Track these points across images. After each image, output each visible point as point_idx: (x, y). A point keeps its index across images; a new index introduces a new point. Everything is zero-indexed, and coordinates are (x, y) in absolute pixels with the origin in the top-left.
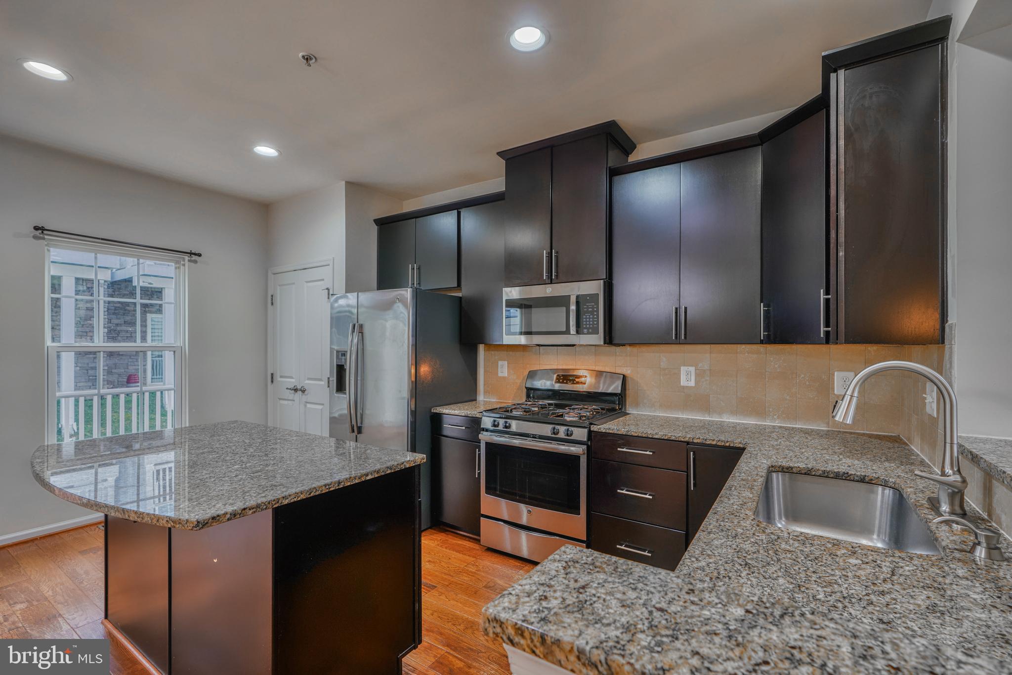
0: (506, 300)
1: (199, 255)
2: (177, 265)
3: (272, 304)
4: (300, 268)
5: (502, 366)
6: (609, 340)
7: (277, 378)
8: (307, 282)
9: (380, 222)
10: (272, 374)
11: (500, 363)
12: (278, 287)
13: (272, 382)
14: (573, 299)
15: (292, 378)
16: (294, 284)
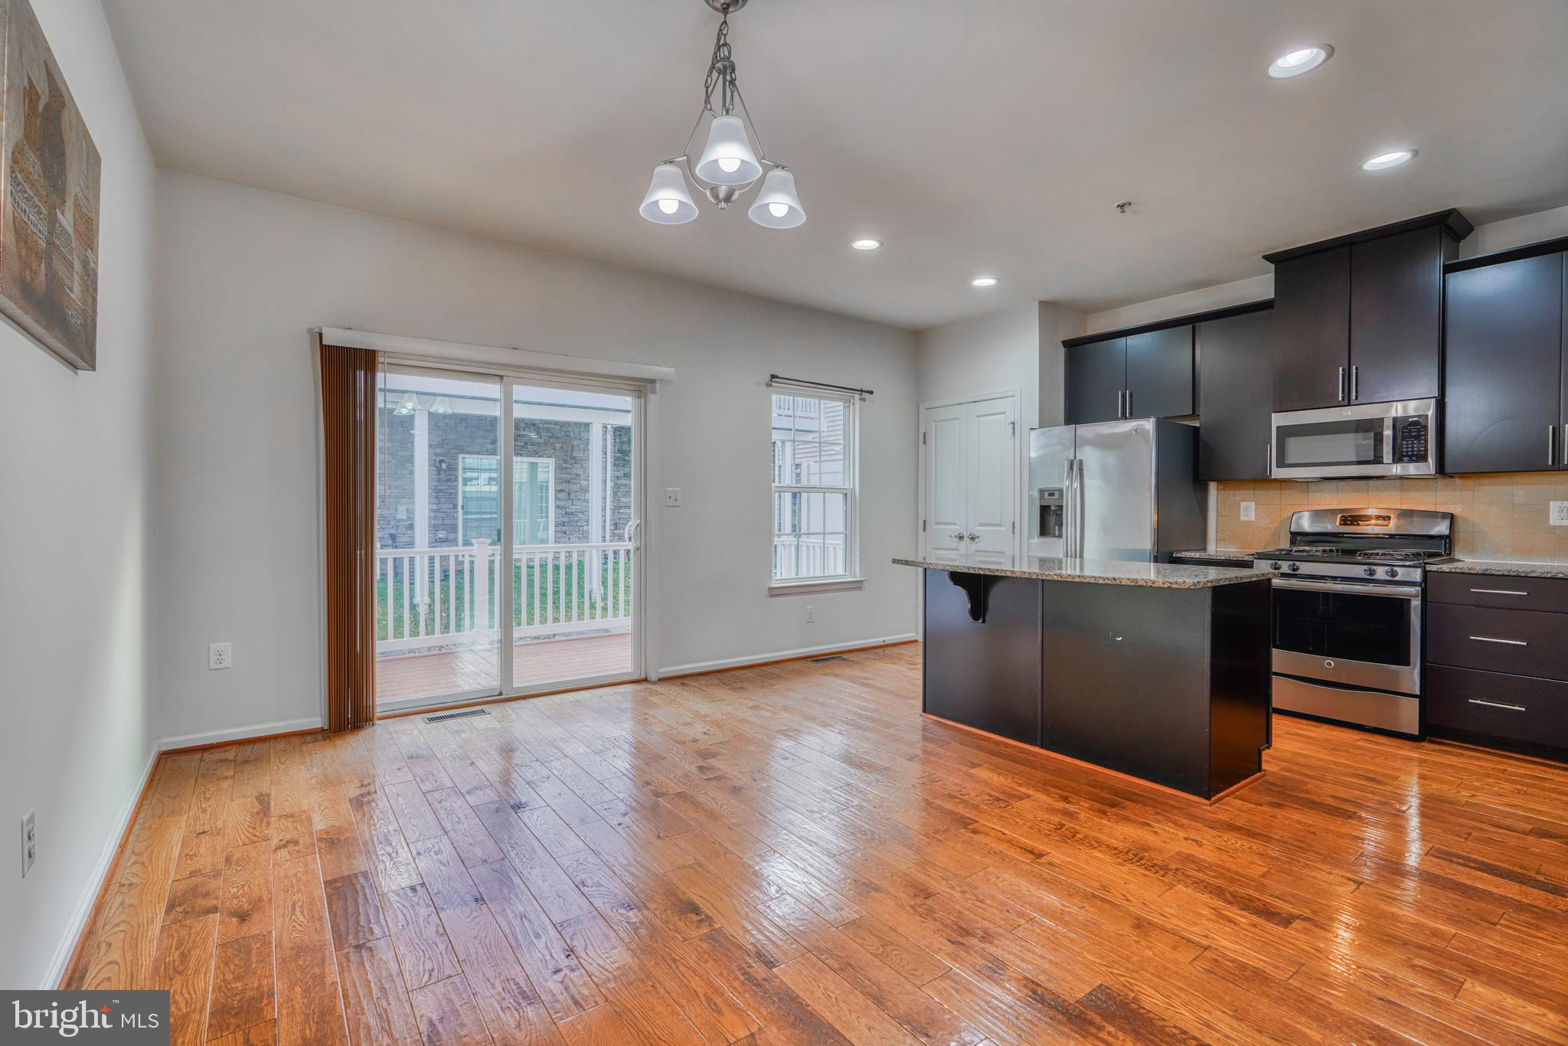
0: (1278, 427)
1: (871, 393)
2: (847, 404)
3: (925, 443)
4: (968, 400)
5: (1247, 509)
6: (1441, 469)
7: (931, 526)
8: (977, 416)
9: (1071, 345)
10: (925, 521)
11: (1243, 504)
12: (933, 423)
13: (925, 530)
14: (1388, 423)
15: (954, 524)
16: (958, 419)
